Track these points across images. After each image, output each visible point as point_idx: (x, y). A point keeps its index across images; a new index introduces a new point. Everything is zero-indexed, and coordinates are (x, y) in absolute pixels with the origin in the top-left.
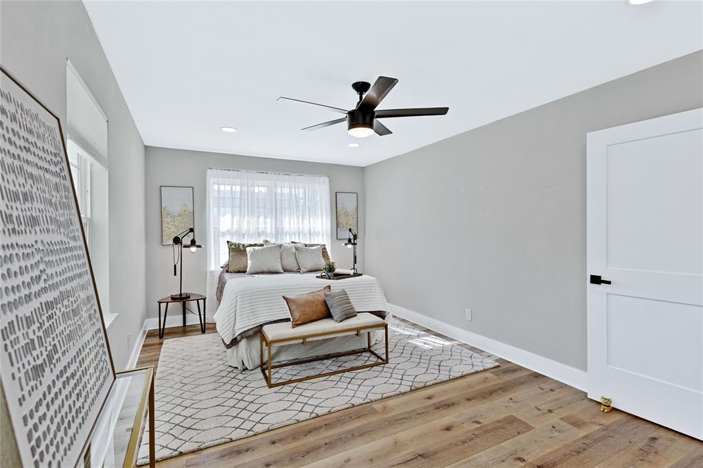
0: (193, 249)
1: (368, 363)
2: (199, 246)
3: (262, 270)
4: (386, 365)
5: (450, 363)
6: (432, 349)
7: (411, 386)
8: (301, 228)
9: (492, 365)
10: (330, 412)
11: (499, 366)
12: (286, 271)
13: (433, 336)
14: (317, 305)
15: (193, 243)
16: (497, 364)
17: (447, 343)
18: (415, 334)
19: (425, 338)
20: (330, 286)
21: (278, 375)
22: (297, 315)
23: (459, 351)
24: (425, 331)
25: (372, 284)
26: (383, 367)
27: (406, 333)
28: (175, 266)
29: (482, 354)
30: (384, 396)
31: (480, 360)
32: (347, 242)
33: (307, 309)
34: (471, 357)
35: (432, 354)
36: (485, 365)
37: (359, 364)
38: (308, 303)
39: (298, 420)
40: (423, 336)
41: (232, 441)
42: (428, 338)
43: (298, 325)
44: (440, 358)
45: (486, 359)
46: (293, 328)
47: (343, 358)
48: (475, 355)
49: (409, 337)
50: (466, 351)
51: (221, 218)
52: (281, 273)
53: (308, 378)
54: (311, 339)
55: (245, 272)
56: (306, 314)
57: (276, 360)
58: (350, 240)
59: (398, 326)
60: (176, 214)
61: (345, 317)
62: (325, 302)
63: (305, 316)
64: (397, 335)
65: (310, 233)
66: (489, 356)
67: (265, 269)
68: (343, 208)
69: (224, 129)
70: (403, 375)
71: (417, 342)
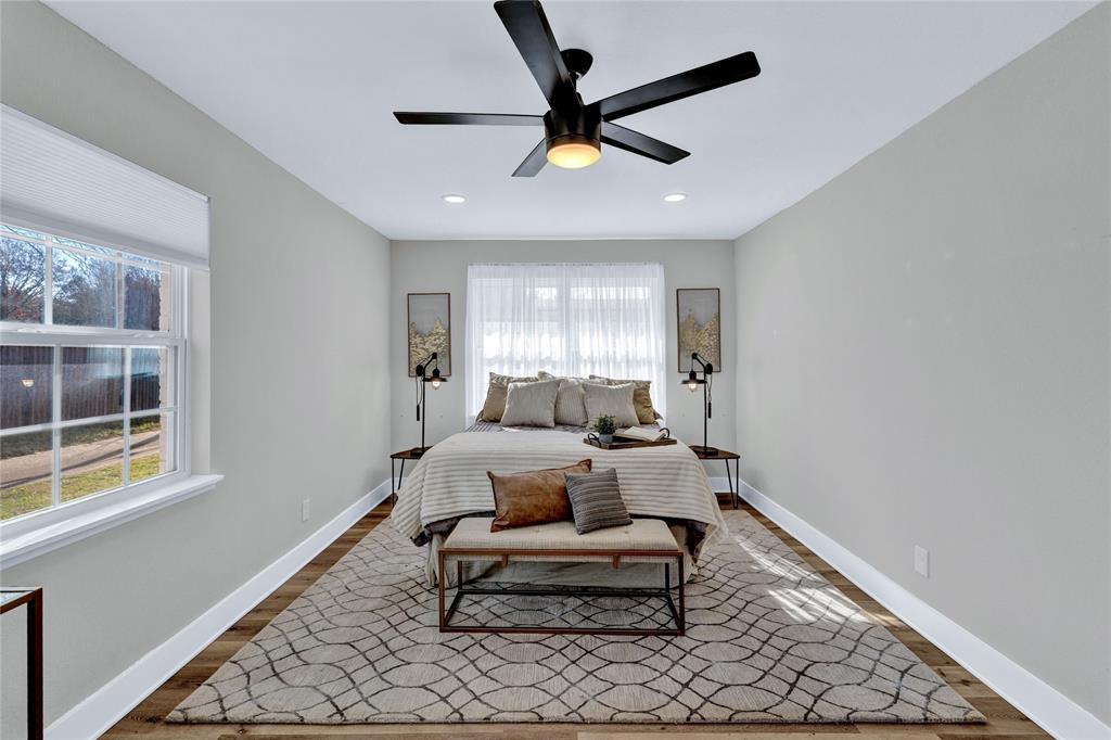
0: (436, 384)
1: (642, 626)
2: (444, 380)
3: (521, 421)
4: (678, 640)
5: (832, 674)
6: (810, 624)
7: (693, 712)
8: (611, 353)
9: (958, 715)
10: (487, 721)
11: (981, 724)
12: (559, 423)
13: (835, 592)
14: (548, 494)
15: (436, 375)
16: (976, 714)
17: (859, 617)
18: (793, 578)
19: (809, 592)
20: (590, 461)
21: (475, 609)
22: (504, 508)
23: (881, 645)
24: (823, 574)
25: (681, 463)
26: (668, 642)
27: (777, 570)
28: (418, 407)
29: (945, 669)
30: (620, 717)
31: (928, 688)
32: (687, 377)
33: (525, 501)
34: (903, 673)
35: (802, 637)
36: (934, 706)
37: (626, 621)
38: (531, 489)
39: (422, 719)
40: (811, 585)
41: (302, 723)
42: (819, 594)
43: (503, 528)
44: (815, 653)
45: (948, 690)
46: (492, 531)
47: (607, 602)
48: (923, 669)
49: (778, 582)
50: (900, 649)
51: (485, 337)
52: (549, 428)
53: (516, 629)
54: (518, 558)
55: (498, 421)
56: (521, 510)
57: (493, 579)
58: (693, 376)
59: (769, 550)
60: (427, 333)
61: (598, 525)
62: (565, 490)
63: (518, 513)
64: (751, 572)
65: (628, 361)
66: (965, 682)
67: (527, 420)
68: (689, 316)
69: (448, 199)
70: (695, 675)
71: (786, 599)
